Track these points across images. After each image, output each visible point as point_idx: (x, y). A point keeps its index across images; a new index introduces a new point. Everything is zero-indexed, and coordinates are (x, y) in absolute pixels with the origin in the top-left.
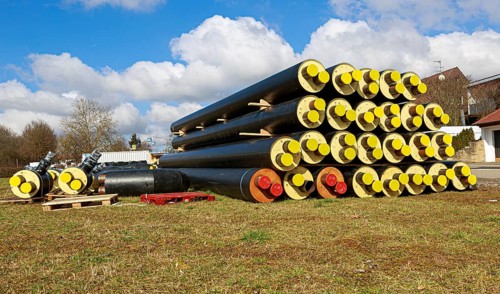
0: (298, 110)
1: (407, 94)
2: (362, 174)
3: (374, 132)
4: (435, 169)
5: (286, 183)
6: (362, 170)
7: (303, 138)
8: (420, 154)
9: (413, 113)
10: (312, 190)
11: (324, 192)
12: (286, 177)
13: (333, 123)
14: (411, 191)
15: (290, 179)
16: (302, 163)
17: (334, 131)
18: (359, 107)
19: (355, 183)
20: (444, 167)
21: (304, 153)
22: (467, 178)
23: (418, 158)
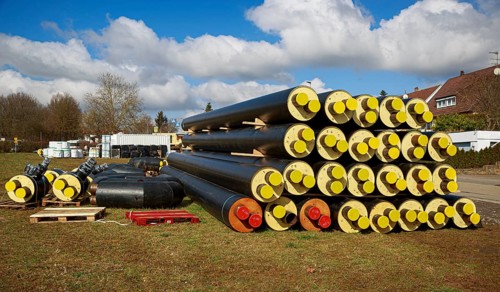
0: (286, 139)
1: (412, 122)
2: (348, 208)
3: (368, 163)
4: (434, 205)
5: (267, 213)
6: (350, 204)
7: (289, 168)
8: (418, 187)
9: (416, 144)
10: (294, 222)
11: (307, 224)
12: (268, 207)
13: (323, 153)
14: (404, 227)
15: (271, 210)
16: (286, 194)
17: (324, 161)
18: (353, 136)
19: (340, 218)
20: (445, 203)
21: (288, 183)
22: (469, 216)
23: (416, 193)
